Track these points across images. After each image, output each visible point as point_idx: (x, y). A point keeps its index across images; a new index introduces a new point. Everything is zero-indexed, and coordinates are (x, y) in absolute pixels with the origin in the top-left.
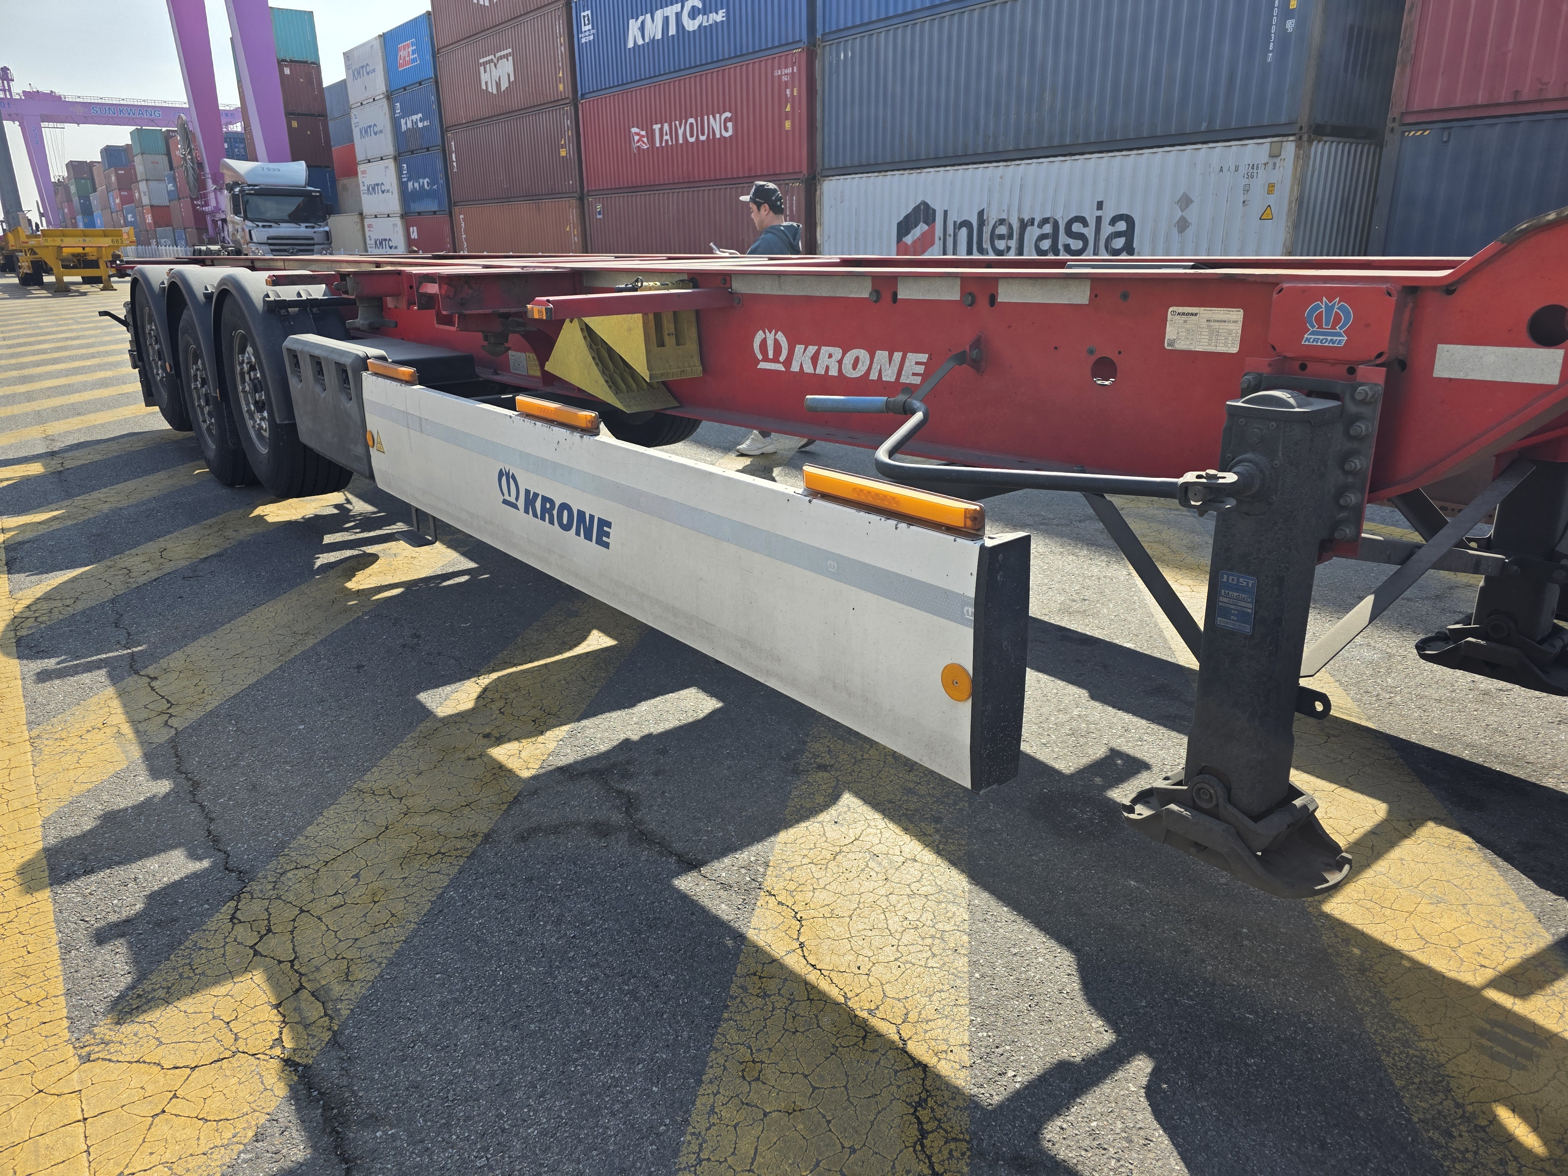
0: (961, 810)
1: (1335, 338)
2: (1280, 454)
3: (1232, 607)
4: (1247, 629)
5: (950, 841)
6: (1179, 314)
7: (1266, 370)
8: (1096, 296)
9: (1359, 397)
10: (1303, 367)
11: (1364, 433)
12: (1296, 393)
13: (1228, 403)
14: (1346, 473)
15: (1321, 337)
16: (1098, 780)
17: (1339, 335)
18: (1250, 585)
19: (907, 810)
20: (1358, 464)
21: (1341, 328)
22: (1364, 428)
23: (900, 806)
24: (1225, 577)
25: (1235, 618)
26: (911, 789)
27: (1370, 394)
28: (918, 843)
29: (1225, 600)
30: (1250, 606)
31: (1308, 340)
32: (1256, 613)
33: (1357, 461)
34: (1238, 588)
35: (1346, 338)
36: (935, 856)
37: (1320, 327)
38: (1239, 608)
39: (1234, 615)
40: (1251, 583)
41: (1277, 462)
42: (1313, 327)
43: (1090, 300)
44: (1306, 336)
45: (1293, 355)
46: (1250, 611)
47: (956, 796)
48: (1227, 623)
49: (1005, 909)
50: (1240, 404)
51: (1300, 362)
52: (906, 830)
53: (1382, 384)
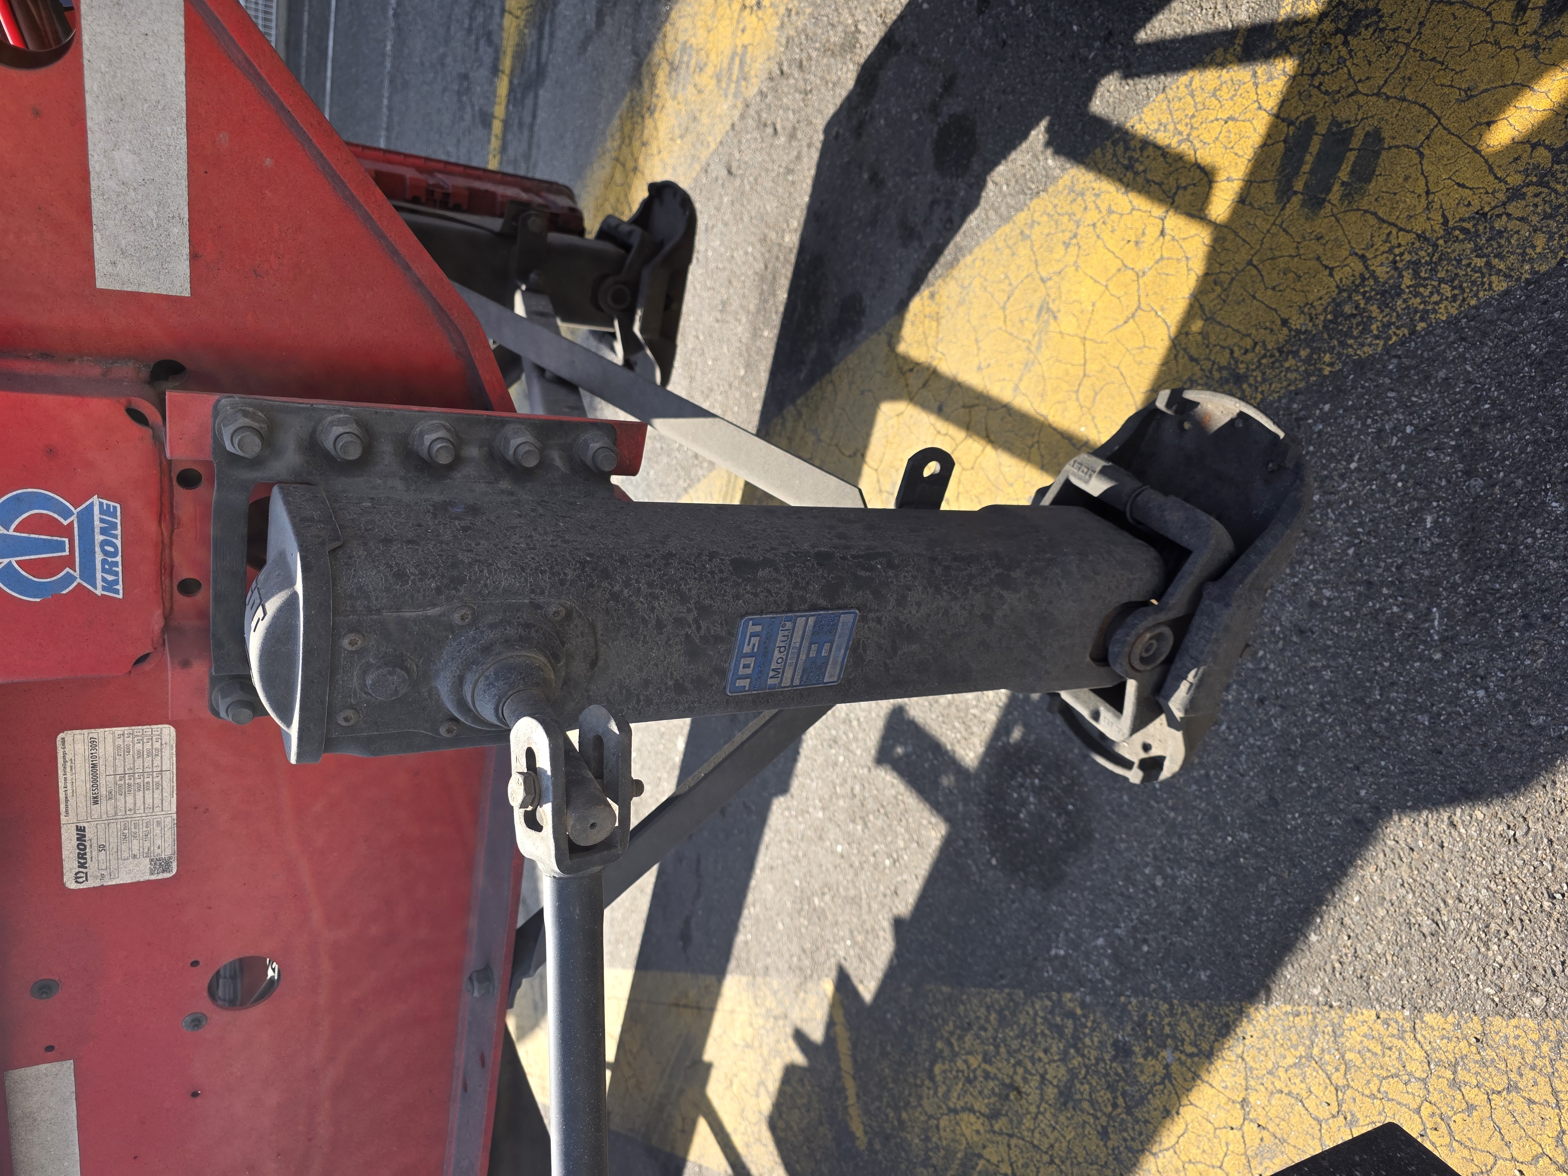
0: (1083, 1005)
1: (97, 524)
2: (432, 612)
3: (803, 657)
4: (847, 619)
5: (1167, 1030)
6: (82, 866)
7: (201, 670)
8: (50, 1049)
9: (253, 447)
10: (188, 587)
11: (353, 428)
12: (253, 597)
13: (293, 760)
14: (458, 461)
15: (99, 557)
16: (947, 781)
17: (86, 518)
18: (758, 628)
19: (1115, 1106)
20: (434, 436)
21: (67, 514)
22: (338, 430)
23: (1109, 1116)
24: (740, 683)
25: (827, 646)
26: (1061, 1093)
27: (243, 421)
28: (1195, 1091)
29: (788, 674)
30: (801, 621)
31: (109, 586)
32: (814, 608)
33: (428, 439)
34: (764, 654)
35: (95, 499)
36: (1219, 1063)
37: (69, 561)
38: (806, 643)
39: (819, 651)
40: (752, 629)
41: (456, 617)
42: (70, 579)
43: (62, 1058)
44: (99, 592)
45: (158, 613)
46: (811, 620)
47: (1052, 1012)
48: (835, 663)
49: (1313, 938)
50: (294, 731)
51: (177, 595)
52: (1168, 1113)
53: (216, 397)
